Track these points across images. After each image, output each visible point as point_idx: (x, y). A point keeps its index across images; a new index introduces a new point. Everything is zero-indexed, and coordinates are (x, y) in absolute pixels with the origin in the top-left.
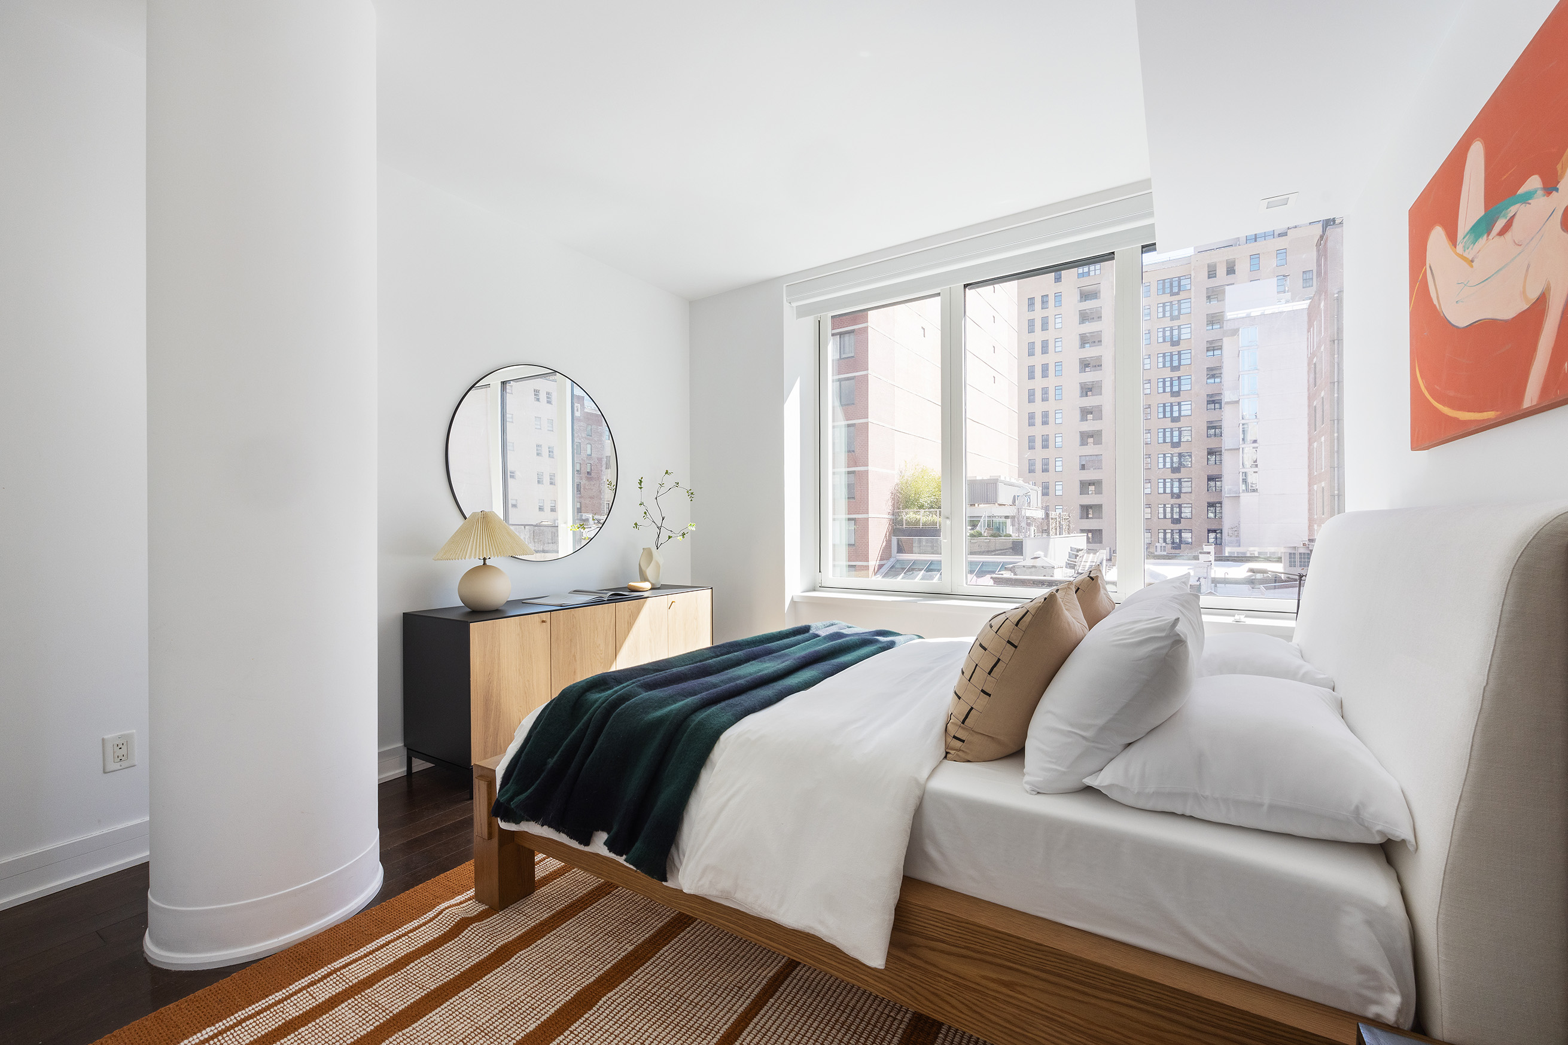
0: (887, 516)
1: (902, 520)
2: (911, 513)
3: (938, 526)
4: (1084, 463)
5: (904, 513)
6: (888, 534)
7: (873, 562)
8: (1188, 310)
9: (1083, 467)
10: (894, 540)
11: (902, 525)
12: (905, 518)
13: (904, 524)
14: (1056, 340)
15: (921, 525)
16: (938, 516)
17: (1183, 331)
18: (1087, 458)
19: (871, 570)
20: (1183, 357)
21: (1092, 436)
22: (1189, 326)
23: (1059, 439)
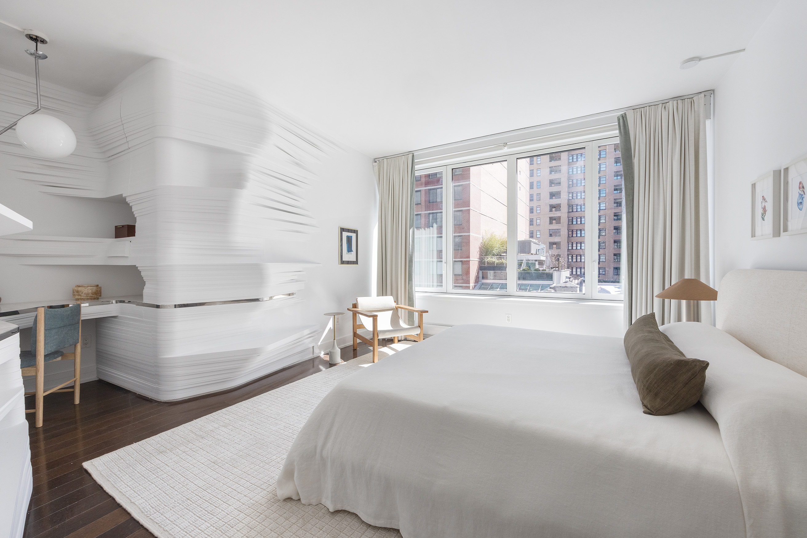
0: (477, 260)
1: (485, 262)
2: (490, 258)
3: (505, 265)
4: (551, 233)
5: (486, 258)
6: (478, 269)
7: (472, 284)
8: (605, 156)
9: (551, 235)
10: (481, 272)
11: (485, 265)
12: (486, 261)
13: (486, 264)
14: (538, 170)
15: (495, 264)
16: (505, 260)
17: (602, 166)
18: (553, 231)
19: (471, 288)
20: (601, 179)
21: (555, 220)
22: (605, 164)
23: (538, 221)
